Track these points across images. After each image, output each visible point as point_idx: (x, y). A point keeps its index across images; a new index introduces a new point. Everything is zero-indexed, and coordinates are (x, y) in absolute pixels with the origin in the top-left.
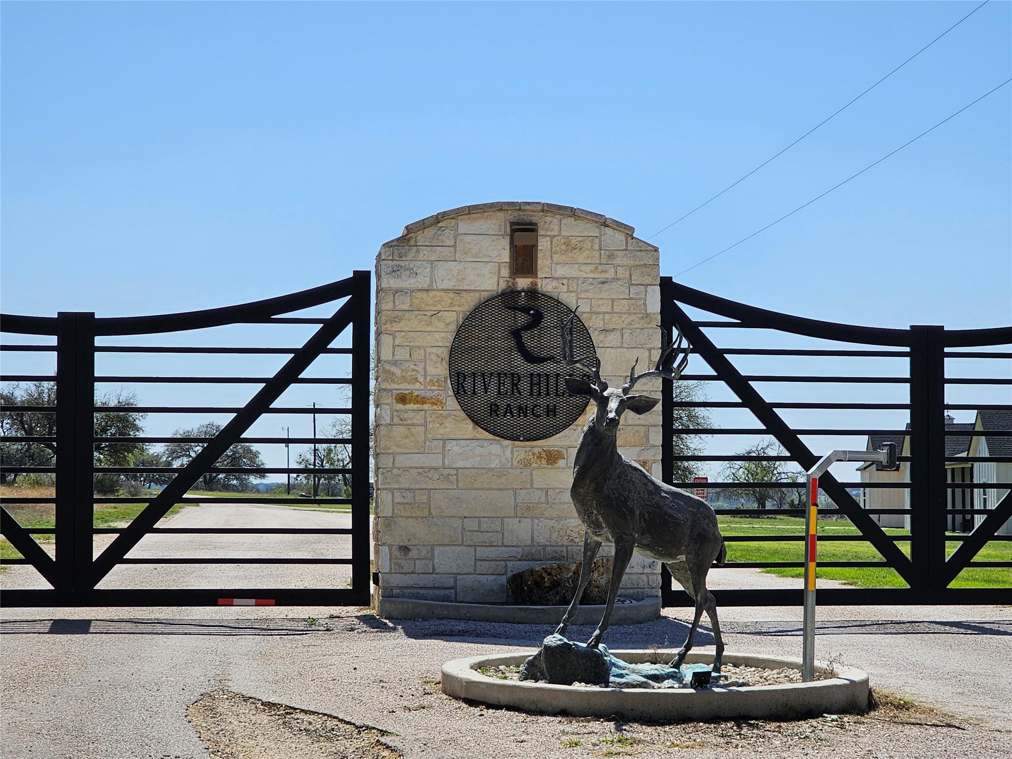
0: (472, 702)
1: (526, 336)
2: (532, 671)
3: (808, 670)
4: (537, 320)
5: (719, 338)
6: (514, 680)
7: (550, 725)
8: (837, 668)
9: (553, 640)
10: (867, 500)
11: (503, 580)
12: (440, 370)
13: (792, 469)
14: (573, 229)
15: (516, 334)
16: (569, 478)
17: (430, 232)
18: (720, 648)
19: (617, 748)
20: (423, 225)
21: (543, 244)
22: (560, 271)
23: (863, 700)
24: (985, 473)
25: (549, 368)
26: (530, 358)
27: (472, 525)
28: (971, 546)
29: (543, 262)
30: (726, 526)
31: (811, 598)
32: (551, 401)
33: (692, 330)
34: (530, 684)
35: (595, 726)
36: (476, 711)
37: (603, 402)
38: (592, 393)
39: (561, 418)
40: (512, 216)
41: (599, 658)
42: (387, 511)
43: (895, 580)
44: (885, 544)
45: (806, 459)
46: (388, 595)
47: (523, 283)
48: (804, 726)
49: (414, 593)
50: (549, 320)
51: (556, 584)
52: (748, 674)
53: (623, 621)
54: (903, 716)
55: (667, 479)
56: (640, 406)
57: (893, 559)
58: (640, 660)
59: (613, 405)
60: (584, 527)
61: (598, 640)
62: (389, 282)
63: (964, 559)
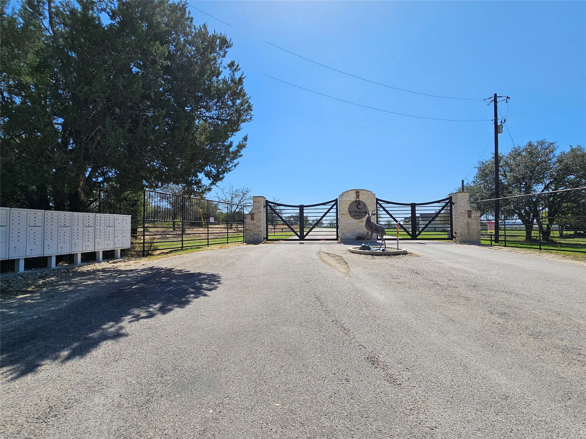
0: (353, 253)
1: (358, 206)
2: (360, 249)
3: (398, 249)
4: (360, 204)
5: (384, 205)
6: (358, 250)
7: (363, 256)
8: (402, 249)
9: (363, 245)
10: (405, 226)
11: (356, 237)
12: (347, 211)
13: (395, 223)
14: (364, 192)
15: (357, 206)
16: (365, 224)
17: (346, 193)
18: (385, 246)
19: (372, 259)
20: (345, 192)
21: (360, 194)
22: (362, 198)
23: (406, 253)
24: (421, 222)
25: (361, 210)
26: (359, 209)
27: (351, 230)
28: (420, 232)
29: (360, 197)
30: (386, 230)
31: (398, 239)
32: (362, 214)
33: (380, 205)
34: (360, 250)
35: (369, 256)
36: (353, 254)
37: (369, 214)
38: (367, 213)
39: (363, 217)
40: (356, 191)
41: (369, 247)
42: (341, 228)
43: (409, 237)
44: (408, 232)
45: (397, 221)
46: (341, 239)
47: (358, 199)
48: (398, 256)
49: (345, 239)
50: (361, 204)
51: (363, 238)
52: (390, 249)
53: (372, 242)
54: (411, 255)
55: (377, 223)
56: (374, 215)
57: (409, 234)
58: (375, 247)
59: (370, 214)
60: (367, 230)
61: (369, 245)
62: (340, 200)
63: (419, 234)
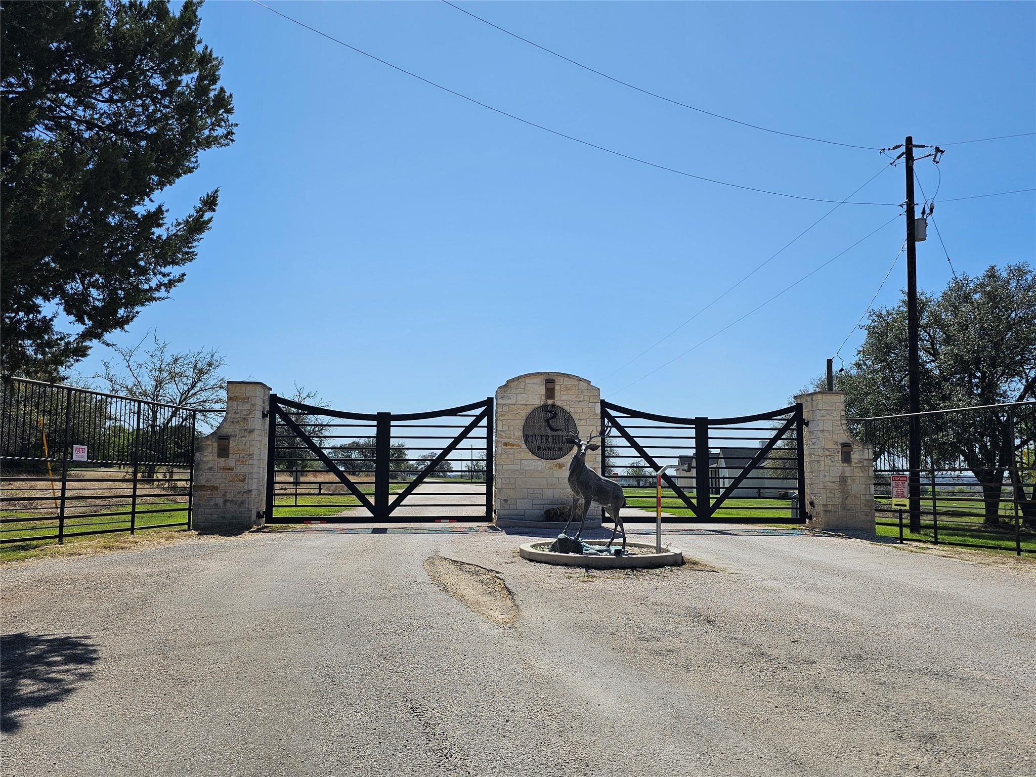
0: (531, 561)
1: (551, 421)
2: (554, 548)
3: (659, 549)
4: (555, 415)
5: (622, 422)
6: (547, 552)
7: (560, 570)
8: (670, 548)
9: (562, 536)
10: (679, 483)
11: (543, 512)
12: (520, 434)
13: (650, 471)
14: (568, 382)
15: (547, 421)
16: (567, 474)
17: (516, 383)
18: (625, 540)
19: (586, 579)
20: (513, 380)
21: (557, 388)
22: (564, 398)
23: (680, 561)
24: (724, 473)
25: (560, 433)
26: (552, 429)
27: (531, 491)
28: (720, 501)
29: (557, 394)
30: (626, 492)
31: (659, 521)
32: (560, 445)
33: (612, 419)
34: (552, 553)
35: (578, 570)
36: (532, 564)
37: (580, 446)
38: (575, 443)
39: (563, 453)
40: (546, 377)
41: (579, 543)
42: (499, 486)
43: (690, 514)
44: (687, 500)
45: (657, 468)
46: (499, 518)
47: (550, 402)
48: (658, 571)
49: (510, 517)
50: (559, 415)
51: (562, 514)
52: (635, 550)
53: (587, 529)
54: (695, 567)
55: (603, 475)
56: (594, 448)
57: (690, 506)
58: (595, 544)
59: (583, 447)
60: (573, 493)
61: (578, 536)
62: (501, 401)
63: (717, 506)
